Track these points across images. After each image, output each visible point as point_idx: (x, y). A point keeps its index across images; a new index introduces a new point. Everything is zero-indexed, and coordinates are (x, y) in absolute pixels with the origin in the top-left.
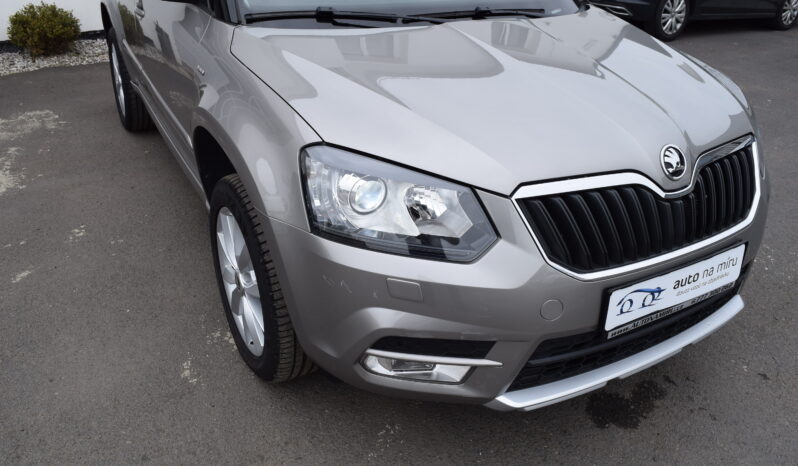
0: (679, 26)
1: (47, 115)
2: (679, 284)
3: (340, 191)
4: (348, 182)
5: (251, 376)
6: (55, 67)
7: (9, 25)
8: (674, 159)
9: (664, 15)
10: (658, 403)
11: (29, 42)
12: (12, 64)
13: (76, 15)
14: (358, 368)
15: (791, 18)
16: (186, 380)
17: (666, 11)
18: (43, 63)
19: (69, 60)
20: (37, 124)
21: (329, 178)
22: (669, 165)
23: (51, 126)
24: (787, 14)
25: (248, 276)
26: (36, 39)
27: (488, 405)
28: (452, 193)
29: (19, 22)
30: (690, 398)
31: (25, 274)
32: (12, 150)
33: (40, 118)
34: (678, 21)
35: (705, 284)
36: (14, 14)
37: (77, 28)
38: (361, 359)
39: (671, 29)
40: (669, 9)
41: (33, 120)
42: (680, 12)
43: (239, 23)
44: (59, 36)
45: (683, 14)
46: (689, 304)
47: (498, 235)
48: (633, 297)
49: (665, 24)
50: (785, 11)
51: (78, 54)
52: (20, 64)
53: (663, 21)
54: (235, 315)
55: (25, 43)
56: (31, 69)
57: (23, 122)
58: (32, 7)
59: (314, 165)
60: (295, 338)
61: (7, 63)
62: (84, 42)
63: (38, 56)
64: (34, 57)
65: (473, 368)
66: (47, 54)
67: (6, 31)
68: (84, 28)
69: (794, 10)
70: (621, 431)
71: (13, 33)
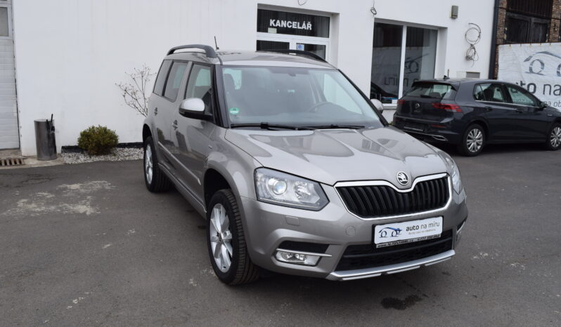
0: (479, 147)
1: (104, 183)
2: (408, 229)
3: (269, 186)
4: (272, 182)
5: (222, 285)
6: (103, 161)
7: (79, 136)
8: (403, 177)
9: (468, 141)
10: (417, 303)
11: (89, 146)
12: (78, 158)
13: (117, 133)
14: (273, 258)
15: (557, 143)
16: (191, 285)
17: (469, 138)
18: (96, 159)
19: (110, 158)
20: (99, 187)
21: (265, 182)
22: (400, 179)
23: (108, 188)
24: (555, 140)
25: (225, 234)
26: (94, 145)
27: (328, 278)
28: (311, 185)
29: (85, 136)
30: (434, 302)
31: (109, 245)
32: (89, 197)
33: (100, 184)
34: (478, 144)
35: (423, 232)
36: (83, 131)
37: (117, 140)
38: (275, 253)
39: (474, 149)
40: (472, 137)
41: (97, 185)
42: (479, 139)
43: (228, 128)
44: (106, 145)
45: (481, 140)
46: (416, 240)
47: (329, 201)
48: (387, 230)
49: (469, 146)
50: (552, 138)
51: (115, 155)
52: (82, 159)
53: (468, 144)
54: (215, 259)
55: (87, 147)
56: (89, 161)
57: (92, 185)
58: (93, 127)
59: (259, 175)
60: (246, 248)
61: (75, 158)
62: (118, 149)
63: (93, 155)
64: (90, 155)
65: (321, 257)
66: (98, 154)
67: (77, 140)
68: (120, 141)
69: (559, 138)
70: (396, 310)
71: (80, 141)
